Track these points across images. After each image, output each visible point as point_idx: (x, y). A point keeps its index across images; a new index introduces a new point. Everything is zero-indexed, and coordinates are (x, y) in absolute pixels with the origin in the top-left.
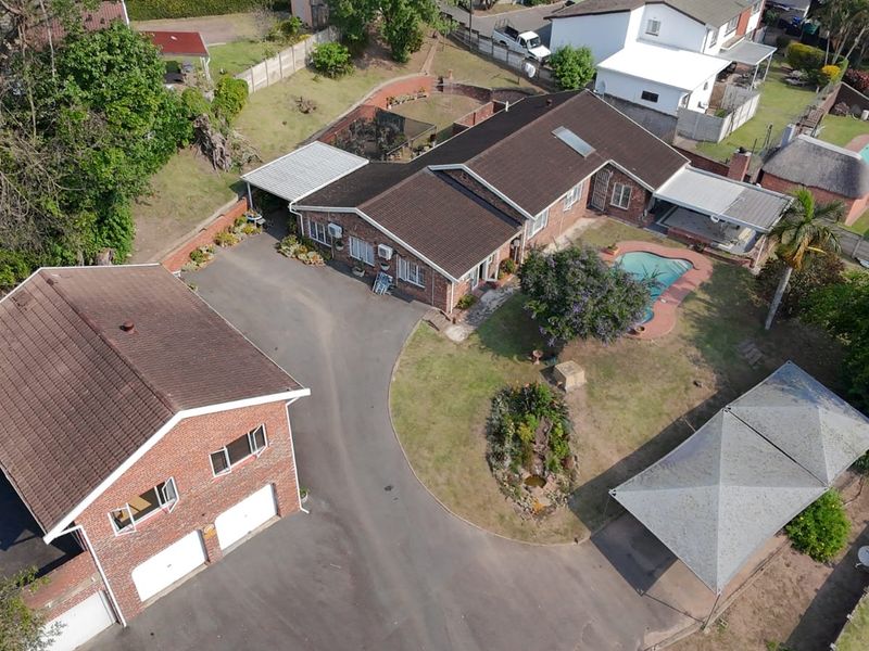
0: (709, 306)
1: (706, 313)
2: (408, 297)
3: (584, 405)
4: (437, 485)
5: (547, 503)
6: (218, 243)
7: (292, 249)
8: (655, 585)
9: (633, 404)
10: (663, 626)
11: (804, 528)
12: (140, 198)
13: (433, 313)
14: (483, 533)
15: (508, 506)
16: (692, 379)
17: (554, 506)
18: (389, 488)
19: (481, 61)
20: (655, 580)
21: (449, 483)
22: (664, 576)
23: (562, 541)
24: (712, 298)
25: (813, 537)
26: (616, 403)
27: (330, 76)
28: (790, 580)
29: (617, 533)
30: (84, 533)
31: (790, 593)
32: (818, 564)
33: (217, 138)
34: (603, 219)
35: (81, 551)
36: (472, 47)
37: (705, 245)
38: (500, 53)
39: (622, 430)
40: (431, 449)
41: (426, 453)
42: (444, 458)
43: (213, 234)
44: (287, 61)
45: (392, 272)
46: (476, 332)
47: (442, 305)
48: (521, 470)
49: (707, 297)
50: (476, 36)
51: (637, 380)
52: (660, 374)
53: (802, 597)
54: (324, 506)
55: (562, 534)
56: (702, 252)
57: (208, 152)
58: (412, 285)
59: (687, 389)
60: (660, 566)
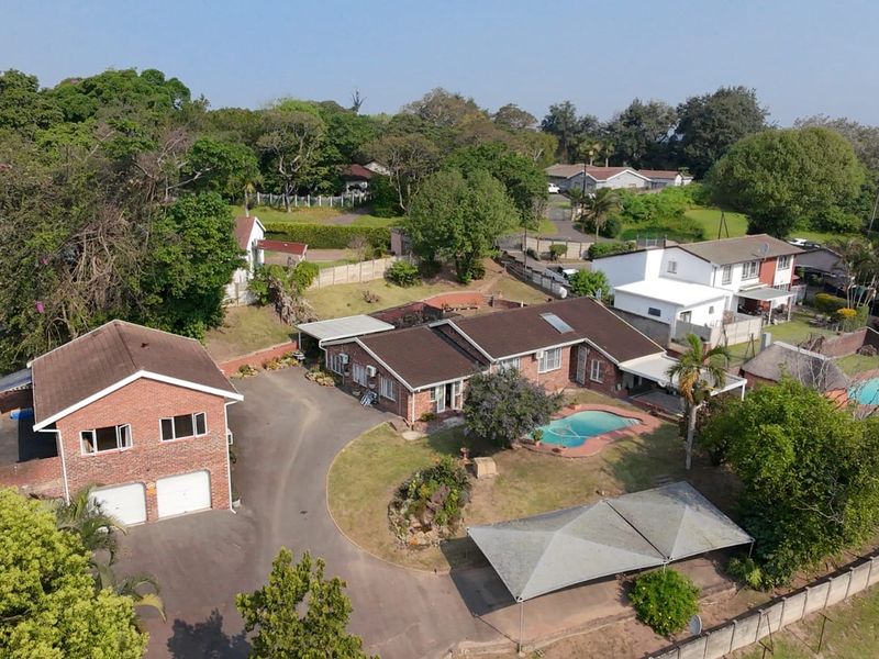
0: (640, 446)
1: (636, 451)
2: (384, 409)
3: (488, 488)
4: (340, 516)
5: (424, 542)
6: (265, 368)
7: (315, 374)
8: (490, 614)
9: (533, 495)
10: (480, 638)
11: (646, 599)
12: (219, 328)
13: (397, 420)
14: (361, 551)
15: (390, 537)
16: (596, 489)
17: (428, 545)
18: (304, 512)
19: (533, 289)
20: (492, 611)
21: (351, 516)
22: (501, 610)
23: (422, 569)
24: (646, 442)
25: (652, 606)
26: (516, 492)
27: (399, 285)
28: (623, 641)
29: (475, 576)
30: (60, 438)
31: (617, 649)
32: (658, 636)
33: (287, 300)
34: (582, 390)
35: (57, 455)
36: (528, 280)
37: (660, 410)
38: (546, 283)
39: (514, 510)
40: (348, 494)
41: (343, 496)
42: (354, 501)
43: (262, 359)
44: (366, 270)
45: (376, 390)
46: (428, 437)
47: (405, 415)
48: (412, 517)
49: (642, 441)
50: (530, 271)
51: (545, 481)
52: (568, 481)
53: (628, 654)
54: (250, 512)
55: (426, 565)
56: (656, 416)
57: (279, 309)
58: (389, 401)
59: (588, 495)
60: (501, 603)
